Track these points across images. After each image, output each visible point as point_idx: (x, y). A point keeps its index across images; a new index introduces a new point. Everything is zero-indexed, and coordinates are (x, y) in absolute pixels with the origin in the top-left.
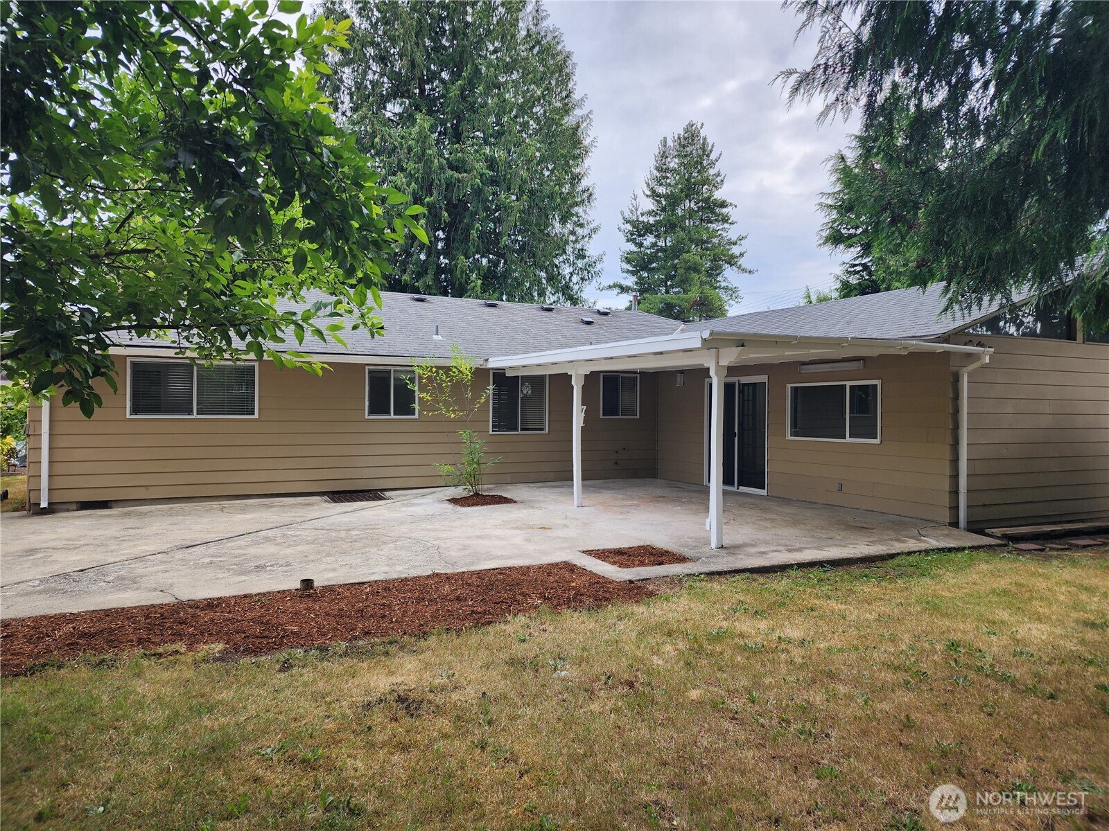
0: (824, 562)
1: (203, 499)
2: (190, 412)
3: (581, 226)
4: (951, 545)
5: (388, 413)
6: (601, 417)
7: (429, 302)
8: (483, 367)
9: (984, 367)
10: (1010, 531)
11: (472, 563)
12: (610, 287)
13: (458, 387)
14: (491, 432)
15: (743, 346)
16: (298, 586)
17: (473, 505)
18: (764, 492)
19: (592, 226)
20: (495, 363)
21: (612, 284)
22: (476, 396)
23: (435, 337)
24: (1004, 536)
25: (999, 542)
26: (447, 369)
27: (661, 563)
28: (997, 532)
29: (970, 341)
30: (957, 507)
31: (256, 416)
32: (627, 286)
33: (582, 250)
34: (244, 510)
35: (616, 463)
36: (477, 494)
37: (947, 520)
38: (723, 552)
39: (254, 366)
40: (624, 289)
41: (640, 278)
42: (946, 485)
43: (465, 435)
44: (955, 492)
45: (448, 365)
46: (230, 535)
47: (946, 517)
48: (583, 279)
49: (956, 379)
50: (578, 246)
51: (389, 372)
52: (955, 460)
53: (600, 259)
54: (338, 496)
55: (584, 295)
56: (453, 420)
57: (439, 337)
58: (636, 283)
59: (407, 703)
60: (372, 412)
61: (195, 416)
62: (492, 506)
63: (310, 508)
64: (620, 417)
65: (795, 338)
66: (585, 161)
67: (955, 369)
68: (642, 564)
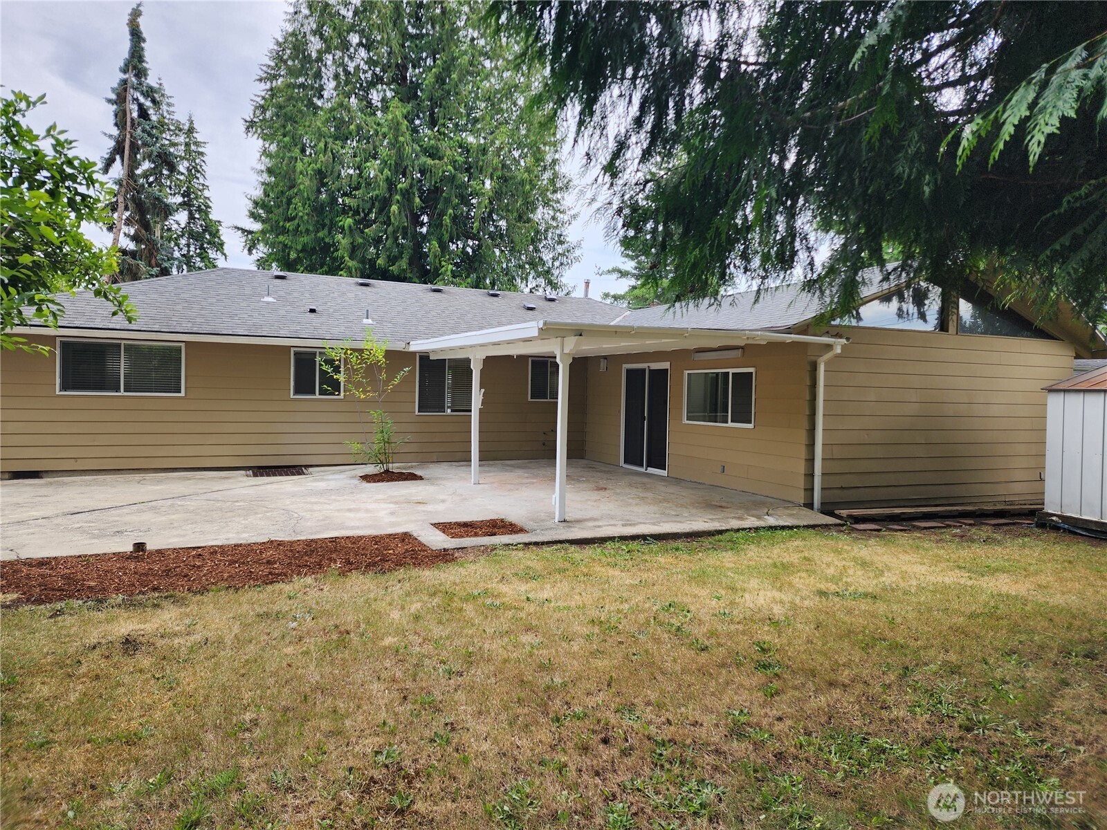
0: (648, 536)
1: (131, 471)
2: (118, 390)
3: (563, 212)
4: (786, 524)
5: (314, 393)
6: (529, 399)
7: (373, 286)
8: (406, 350)
9: (837, 356)
10: (856, 512)
11: (319, 532)
12: (609, 271)
13: (372, 369)
14: (417, 413)
15: (581, 335)
16: (130, 548)
17: (378, 481)
18: (664, 473)
19: (572, 212)
20: (417, 346)
21: (610, 269)
22: (391, 378)
23: (365, 321)
24: (850, 516)
25: (838, 521)
26: (361, 351)
27: (494, 534)
28: (844, 513)
29: (827, 332)
30: (813, 489)
31: (182, 394)
32: (626, 271)
33: (561, 235)
34: (159, 482)
35: (544, 444)
36: (387, 471)
37: (802, 502)
38: (564, 524)
39: (181, 347)
40: (623, 274)
41: (639, 263)
42: (801, 468)
43: (375, 415)
44: (810, 475)
45: (362, 347)
46: (121, 504)
47: (800, 497)
48: (562, 264)
49: (814, 367)
50: (558, 232)
51: (315, 354)
52: (811, 445)
53: (579, 245)
54: (261, 471)
55: (564, 280)
56: (364, 401)
57: (370, 321)
58: (636, 268)
59: (130, 645)
60: (296, 392)
61: (122, 393)
62: (397, 482)
63: (226, 481)
64: (548, 400)
65: (632, 328)
66: (564, 147)
67: (813, 358)
68: (476, 535)
